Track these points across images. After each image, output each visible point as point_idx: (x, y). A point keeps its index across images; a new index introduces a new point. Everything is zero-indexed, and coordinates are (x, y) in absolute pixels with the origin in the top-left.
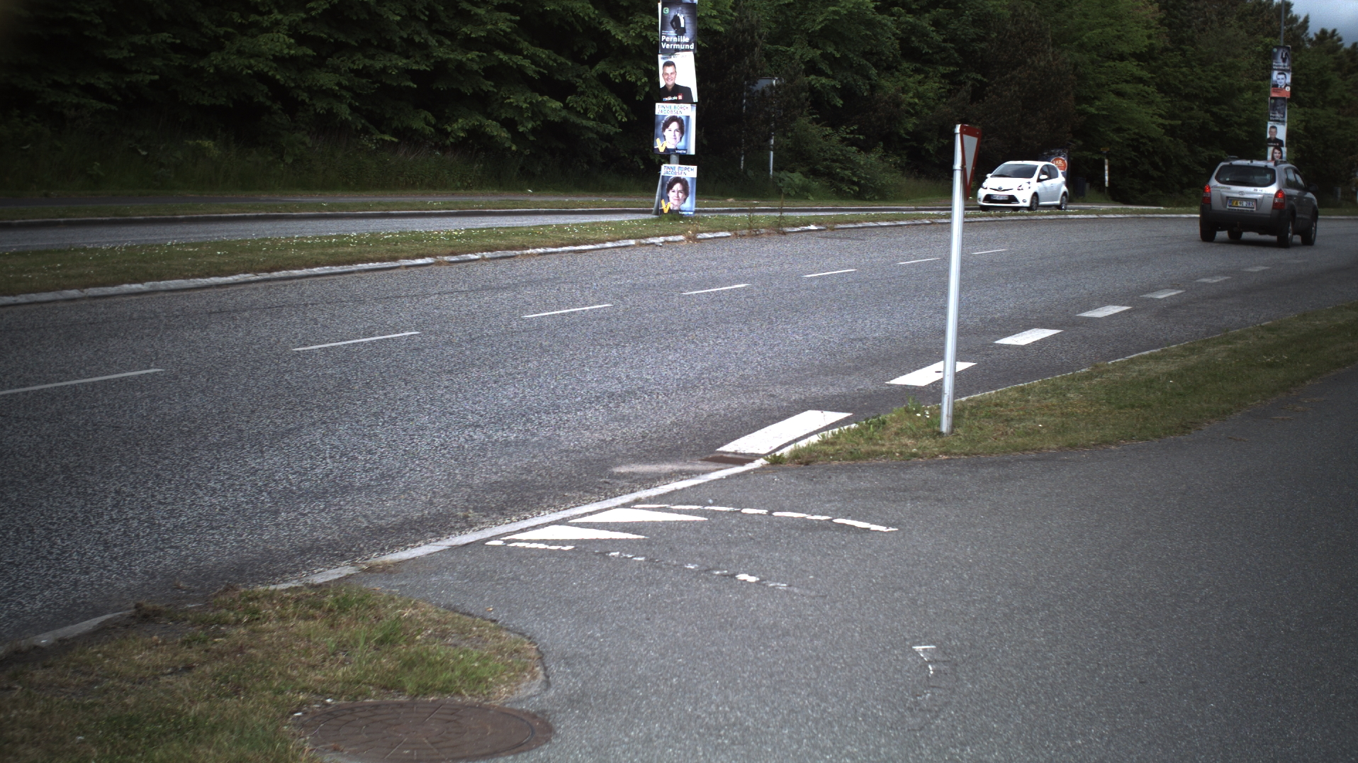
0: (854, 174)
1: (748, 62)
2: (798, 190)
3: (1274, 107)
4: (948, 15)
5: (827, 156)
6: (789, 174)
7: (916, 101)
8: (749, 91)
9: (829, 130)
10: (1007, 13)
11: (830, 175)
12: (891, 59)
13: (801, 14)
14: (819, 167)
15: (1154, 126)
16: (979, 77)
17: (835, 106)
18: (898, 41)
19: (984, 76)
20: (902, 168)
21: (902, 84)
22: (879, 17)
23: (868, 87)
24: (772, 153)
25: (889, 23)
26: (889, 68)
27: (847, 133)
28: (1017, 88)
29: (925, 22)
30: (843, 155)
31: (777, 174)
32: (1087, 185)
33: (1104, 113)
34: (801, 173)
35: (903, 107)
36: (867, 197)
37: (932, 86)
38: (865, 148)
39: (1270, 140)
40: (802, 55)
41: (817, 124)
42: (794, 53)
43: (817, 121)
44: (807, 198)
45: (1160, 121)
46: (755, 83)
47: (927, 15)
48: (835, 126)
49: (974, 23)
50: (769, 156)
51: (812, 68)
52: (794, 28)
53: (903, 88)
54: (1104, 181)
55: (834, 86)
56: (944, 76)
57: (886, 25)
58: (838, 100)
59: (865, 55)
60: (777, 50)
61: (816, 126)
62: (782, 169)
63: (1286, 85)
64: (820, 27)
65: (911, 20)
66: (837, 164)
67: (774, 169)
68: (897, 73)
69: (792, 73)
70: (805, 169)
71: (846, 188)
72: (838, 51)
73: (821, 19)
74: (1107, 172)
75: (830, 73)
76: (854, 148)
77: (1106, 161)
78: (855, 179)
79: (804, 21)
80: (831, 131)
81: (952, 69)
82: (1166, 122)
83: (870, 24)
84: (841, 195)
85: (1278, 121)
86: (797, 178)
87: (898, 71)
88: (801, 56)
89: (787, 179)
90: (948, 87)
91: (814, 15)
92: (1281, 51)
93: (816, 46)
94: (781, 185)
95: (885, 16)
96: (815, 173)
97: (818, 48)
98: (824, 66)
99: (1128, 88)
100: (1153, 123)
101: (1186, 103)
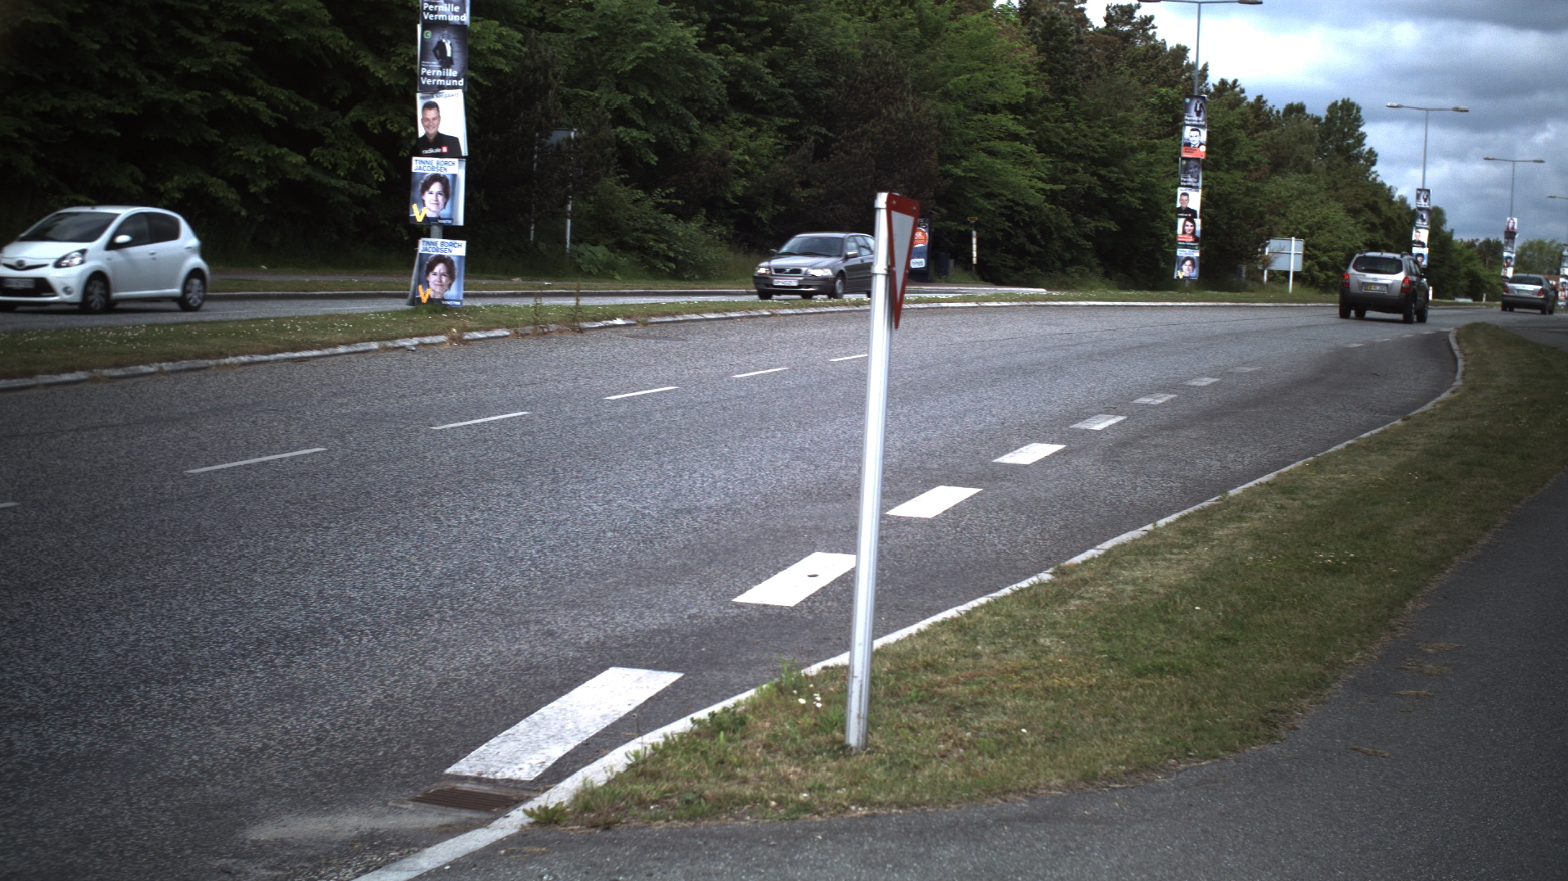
0: (670, 248)
1: (539, 107)
2: (601, 268)
3: (1186, 170)
4: (786, 54)
5: (638, 226)
6: (592, 248)
7: (747, 158)
8: (541, 145)
9: (640, 194)
10: (859, 53)
11: (641, 249)
12: (716, 107)
13: (607, 50)
14: (627, 239)
15: (1033, 191)
16: (824, 131)
17: (648, 164)
18: (725, 86)
19: (829, 129)
20: (729, 241)
21: (729, 138)
22: (702, 55)
23: (688, 142)
24: (569, 221)
25: (715, 64)
26: (714, 119)
27: (663, 198)
28: (869, 146)
29: (758, 63)
30: (658, 225)
31: (575, 247)
32: (952, 262)
33: (973, 175)
34: (605, 245)
35: (731, 165)
36: (686, 276)
37: (767, 142)
38: (684, 215)
39: (1180, 210)
40: (609, 100)
41: (626, 185)
42: (598, 99)
43: (626, 182)
44: (613, 278)
45: (1040, 185)
46: (548, 135)
47: (761, 54)
48: (648, 189)
49: (819, 64)
50: (565, 224)
51: (621, 117)
52: (599, 67)
53: (731, 144)
54: (971, 257)
55: (648, 140)
56: (780, 129)
57: (711, 66)
58: (652, 156)
59: (686, 102)
60: (577, 95)
61: (624, 188)
62: (581, 241)
63: (1201, 144)
64: (630, 67)
65: (741, 60)
66: (651, 236)
67: (572, 241)
68: (723, 126)
69: (596, 123)
70: (611, 241)
71: (661, 266)
72: (652, 96)
73: (632, 57)
74: (975, 247)
75: (643, 124)
76: (671, 215)
77: (974, 233)
78: (672, 254)
79: (611, 59)
80: (643, 195)
81: (790, 120)
82: (1048, 187)
83: (692, 64)
84: (655, 274)
85: (1191, 187)
86: (601, 252)
87: (724, 122)
88: (607, 102)
89: (587, 253)
90: (785, 143)
91: (624, 52)
92: (1195, 101)
93: (626, 91)
94: (579, 260)
95: (711, 54)
96: (622, 246)
97: (629, 93)
98: (635, 116)
99: (1002, 146)
100: (1032, 187)
101: (1069, 164)
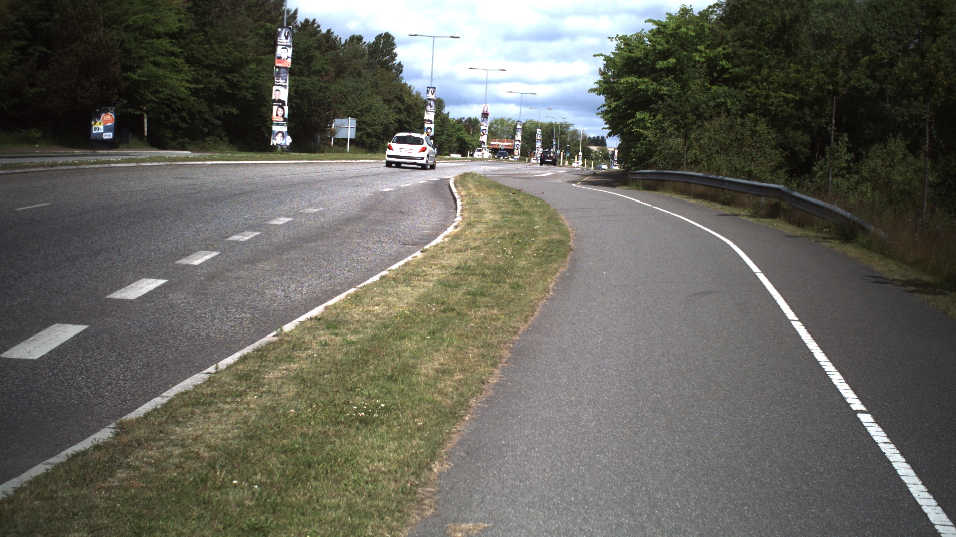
3: (278, 74)
15: (182, 89)
16: (45, 49)
19: (48, 49)
28: (74, 59)
32: (131, 135)
33: (145, 79)
39: (275, 101)
45: (188, 85)
54: (144, 132)
56: (16, 48)
63: (288, 58)
74: (146, 125)
77: (145, 116)
82: (192, 86)
85: (281, 86)
90: (19, 57)
92: (284, 30)
99: (163, 60)
100: (183, 86)
101: (207, 72)
